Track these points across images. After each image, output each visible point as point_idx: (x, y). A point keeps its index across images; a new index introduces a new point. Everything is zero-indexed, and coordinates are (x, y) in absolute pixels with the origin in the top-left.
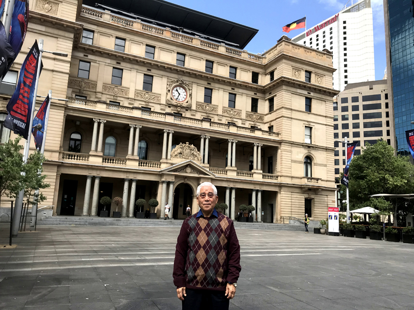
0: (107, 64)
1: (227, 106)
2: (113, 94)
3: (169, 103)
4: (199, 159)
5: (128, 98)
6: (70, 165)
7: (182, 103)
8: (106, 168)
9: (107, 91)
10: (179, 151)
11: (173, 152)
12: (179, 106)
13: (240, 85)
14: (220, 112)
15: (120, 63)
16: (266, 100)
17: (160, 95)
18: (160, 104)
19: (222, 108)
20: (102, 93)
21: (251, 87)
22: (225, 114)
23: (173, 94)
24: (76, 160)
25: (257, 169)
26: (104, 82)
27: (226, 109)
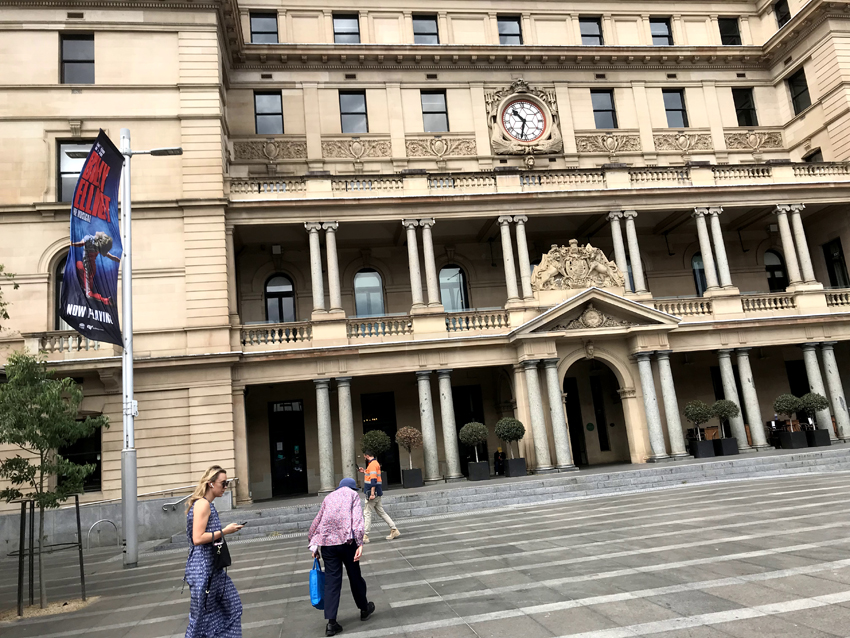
0: (322, 86)
1: (666, 126)
2: (352, 159)
3: (502, 150)
4: (619, 282)
5: (392, 161)
6: (264, 359)
7: (535, 143)
8: (360, 352)
9: (334, 153)
10: (553, 270)
11: (535, 273)
12: (529, 154)
13: (691, 59)
14: (648, 145)
15: (354, 77)
16: (775, 86)
17: (473, 134)
18: (477, 159)
19: (651, 134)
20: (324, 163)
21: (725, 59)
22: (665, 149)
23: (508, 126)
24: (277, 343)
25: (803, 281)
26: (324, 132)
27: (664, 134)
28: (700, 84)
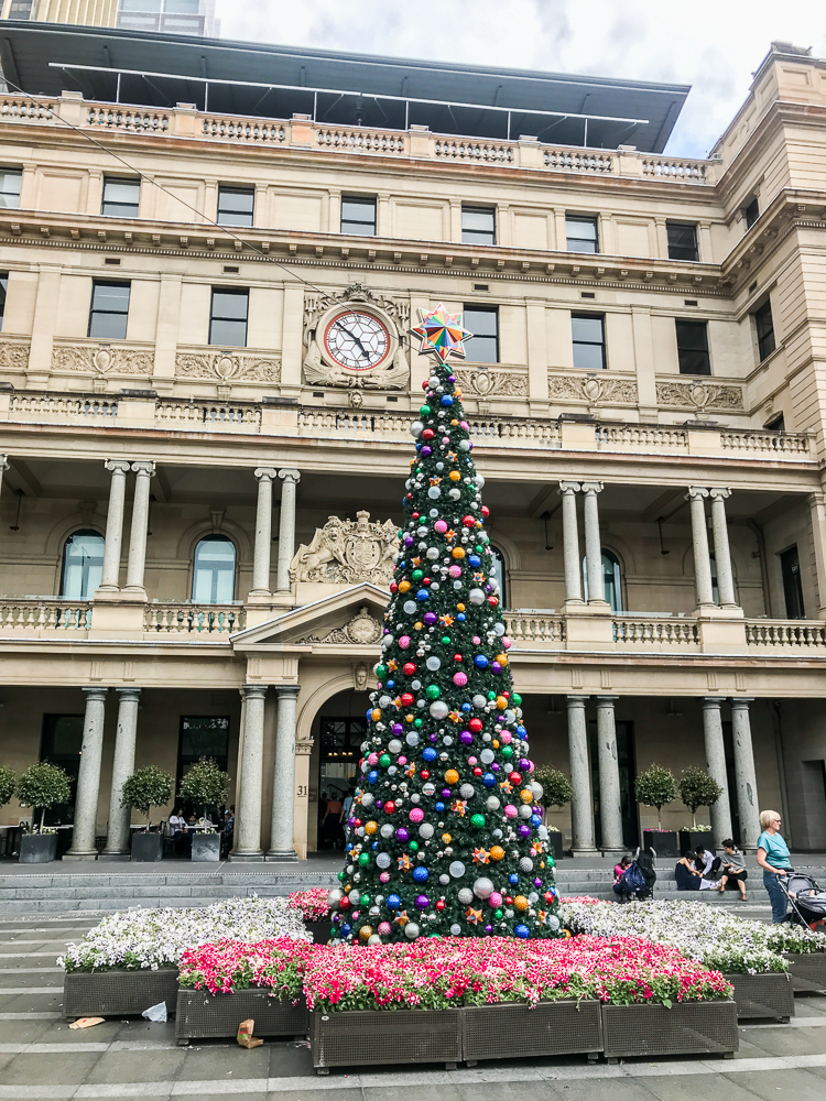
0: (69, 271)
1: (570, 364)
2: (93, 374)
3: (315, 379)
7: (368, 373)
9: (69, 364)
10: (326, 554)
11: (300, 555)
12: (356, 387)
13: (616, 273)
14: (539, 389)
15: (117, 262)
16: (739, 322)
17: (279, 353)
18: (278, 388)
19: (546, 373)
20: (51, 376)
21: (665, 276)
22: (565, 396)
23: (332, 345)
25: (717, 602)
26: (59, 334)
27: (565, 374)
28: (628, 310)
